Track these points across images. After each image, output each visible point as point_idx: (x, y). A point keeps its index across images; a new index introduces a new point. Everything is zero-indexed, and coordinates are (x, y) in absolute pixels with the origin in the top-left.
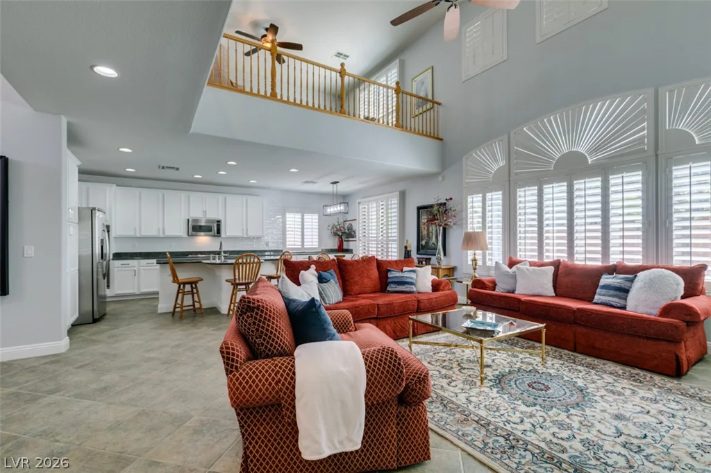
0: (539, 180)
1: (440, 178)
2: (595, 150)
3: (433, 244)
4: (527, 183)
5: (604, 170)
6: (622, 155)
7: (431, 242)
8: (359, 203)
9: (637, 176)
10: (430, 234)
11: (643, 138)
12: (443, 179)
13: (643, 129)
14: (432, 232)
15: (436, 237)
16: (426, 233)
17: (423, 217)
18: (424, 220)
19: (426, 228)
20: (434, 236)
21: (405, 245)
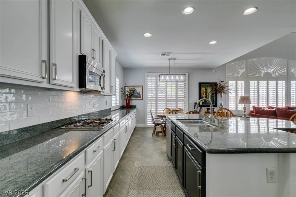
0: (258, 79)
1: (214, 71)
2: (274, 72)
4: (254, 79)
5: (277, 79)
6: (280, 76)
8: (148, 75)
9: (284, 82)
11: (285, 72)
13: (285, 70)
14: (209, 96)
15: (211, 98)
16: (204, 96)
17: (202, 88)
18: (203, 90)
19: (205, 94)
20: (210, 98)
21: (195, 102)
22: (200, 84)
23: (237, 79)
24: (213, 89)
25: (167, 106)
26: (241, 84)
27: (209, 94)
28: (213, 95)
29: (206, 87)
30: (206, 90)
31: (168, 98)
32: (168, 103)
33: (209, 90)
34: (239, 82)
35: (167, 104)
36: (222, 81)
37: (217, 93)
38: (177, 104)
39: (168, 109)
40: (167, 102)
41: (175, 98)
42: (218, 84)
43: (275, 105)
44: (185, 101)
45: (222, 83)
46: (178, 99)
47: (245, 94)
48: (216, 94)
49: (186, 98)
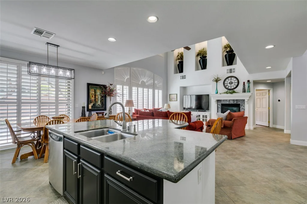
0: (138, 86)
1: (103, 73)
2: (147, 82)
3: (99, 105)
4: (135, 85)
5: (148, 87)
6: (150, 85)
7: (97, 104)
9: (152, 90)
10: (97, 100)
11: (152, 82)
12: (104, 73)
14: (98, 99)
15: (101, 101)
16: (94, 99)
17: (91, 90)
18: (92, 92)
19: (94, 96)
20: (99, 101)
21: (83, 106)
22: (89, 85)
23: (123, 84)
24: (102, 92)
25: (40, 112)
26: (126, 89)
27: (98, 97)
28: (102, 98)
29: (95, 89)
30: (95, 92)
31: (42, 101)
32: (42, 107)
33: (98, 92)
34: (125, 87)
35: (40, 109)
36: (111, 84)
37: (107, 96)
38: (57, 109)
39: (44, 116)
40: (40, 106)
41: (54, 101)
42: (107, 87)
43: (147, 107)
44: (69, 105)
45: (111, 86)
46: (59, 101)
47: (129, 98)
48: (105, 97)
49: (71, 101)
